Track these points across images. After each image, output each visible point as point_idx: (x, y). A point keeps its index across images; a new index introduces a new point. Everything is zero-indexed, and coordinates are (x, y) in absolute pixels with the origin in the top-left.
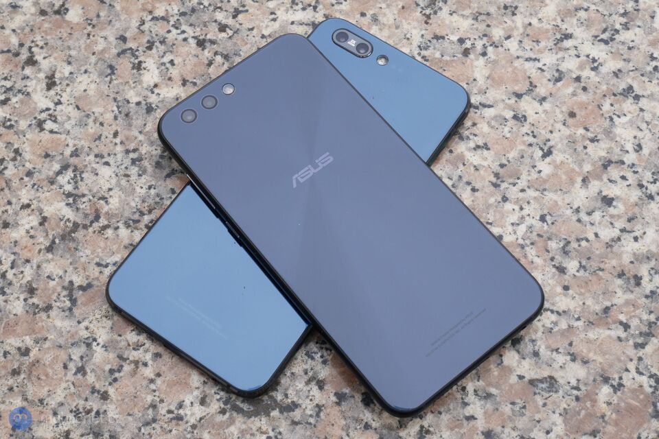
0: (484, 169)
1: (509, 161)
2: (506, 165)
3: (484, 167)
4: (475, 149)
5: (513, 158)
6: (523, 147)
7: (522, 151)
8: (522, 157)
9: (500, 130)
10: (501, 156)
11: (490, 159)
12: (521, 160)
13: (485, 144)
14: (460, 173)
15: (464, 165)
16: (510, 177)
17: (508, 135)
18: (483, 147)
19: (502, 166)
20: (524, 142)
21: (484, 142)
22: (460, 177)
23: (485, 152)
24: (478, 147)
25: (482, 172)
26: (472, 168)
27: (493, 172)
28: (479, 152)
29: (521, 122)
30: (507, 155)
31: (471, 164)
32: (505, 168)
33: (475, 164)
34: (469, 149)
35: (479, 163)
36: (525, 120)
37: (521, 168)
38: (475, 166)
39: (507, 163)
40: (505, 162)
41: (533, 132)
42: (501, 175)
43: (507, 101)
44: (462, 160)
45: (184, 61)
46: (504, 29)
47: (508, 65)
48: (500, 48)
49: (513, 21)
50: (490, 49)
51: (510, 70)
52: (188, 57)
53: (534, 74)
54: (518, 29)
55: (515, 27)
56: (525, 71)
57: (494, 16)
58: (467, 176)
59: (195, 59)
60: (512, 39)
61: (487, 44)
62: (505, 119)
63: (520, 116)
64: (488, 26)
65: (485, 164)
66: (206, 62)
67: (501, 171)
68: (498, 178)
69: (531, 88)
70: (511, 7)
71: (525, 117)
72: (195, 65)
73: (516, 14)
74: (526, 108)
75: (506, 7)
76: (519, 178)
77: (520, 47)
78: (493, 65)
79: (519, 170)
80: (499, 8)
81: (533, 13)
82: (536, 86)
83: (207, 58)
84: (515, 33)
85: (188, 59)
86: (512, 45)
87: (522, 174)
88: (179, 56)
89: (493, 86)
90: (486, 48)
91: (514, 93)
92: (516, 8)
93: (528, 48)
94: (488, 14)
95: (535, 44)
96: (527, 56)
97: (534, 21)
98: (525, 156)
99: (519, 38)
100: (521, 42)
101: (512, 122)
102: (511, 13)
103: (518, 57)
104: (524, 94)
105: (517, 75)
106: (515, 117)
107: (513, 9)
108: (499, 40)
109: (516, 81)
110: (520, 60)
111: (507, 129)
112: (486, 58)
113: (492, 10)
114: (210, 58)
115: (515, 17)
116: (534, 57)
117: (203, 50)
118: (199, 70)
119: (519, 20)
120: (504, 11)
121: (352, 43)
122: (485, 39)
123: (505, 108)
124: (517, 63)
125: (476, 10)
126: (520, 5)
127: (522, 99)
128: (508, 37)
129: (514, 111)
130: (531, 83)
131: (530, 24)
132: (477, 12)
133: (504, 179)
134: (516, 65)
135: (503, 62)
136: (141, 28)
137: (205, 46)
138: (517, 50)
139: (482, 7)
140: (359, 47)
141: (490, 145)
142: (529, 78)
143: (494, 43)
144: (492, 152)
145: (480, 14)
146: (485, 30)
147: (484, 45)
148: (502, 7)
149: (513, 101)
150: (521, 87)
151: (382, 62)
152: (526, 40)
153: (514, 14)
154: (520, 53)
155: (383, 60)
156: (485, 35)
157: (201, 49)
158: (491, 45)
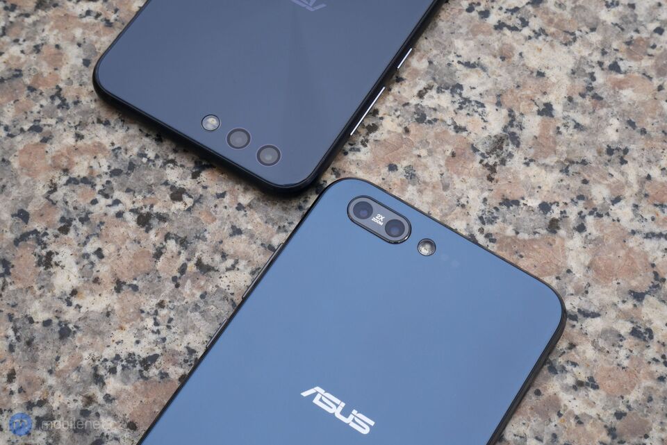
0: (591, 421)
1: (629, 407)
2: (625, 414)
3: (591, 417)
4: (575, 388)
5: (636, 401)
6: (649, 383)
7: (649, 388)
8: (650, 399)
9: (613, 354)
10: (616, 399)
11: (600, 404)
12: (648, 405)
13: (591, 379)
14: (553, 429)
15: (560, 415)
16: (634, 434)
17: (626, 363)
18: (587, 384)
19: (619, 415)
20: (651, 374)
21: (589, 375)
22: (555, 436)
23: (592, 392)
24: (579, 385)
25: (588, 427)
26: (572, 421)
27: (606, 426)
28: (582, 392)
29: (645, 340)
30: (627, 397)
31: (571, 413)
32: (624, 419)
33: (577, 412)
34: (566, 389)
35: (583, 411)
36: (651, 337)
37: (649, 419)
38: (577, 417)
39: (626, 410)
40: (623, 408)
41: (663, 357)
42: (618, 431)
43: (621, 306)
44: (554, 406)
45: (119, 250)
46: (609, 186)
47: (619, 245)
48: (605, 218)
49: (623, 173)
50: (590, 220)
51: (622, 253)
52: (123, 243)
53: (660, 259)
54: (630, 186)
55: (627, 182)
56: (646, 255)
57: (593, 165)
58: (565, 434)
59: (135, 247)
60: (622, 203)
61: (585, 212)
62: (620, 336)
63: (642, 330)
64: (585, 182)
65: (593, 412)
66: (153, 251)
67: (618, 424)
68: (614, 437)
69: (656, 283)
70: (618, 149)
71: (649, 331)
72: (135, 257)
73: (626, 162)
74: (651, 317)
75: (610, 151)
76: (646, 436)
77: (636, 215)
78: (596, 245)
79: (647, 422)
80: (600, 152)
81: (653, 159)
82: (664, 280)
83: (154, 245)
84: (627, 193)
85: (123, 247)
86: (623, 212)
87: (651, 429)
88: (111, 242)
89: (597, 282)
90: (583, 217)
91: (631, 292)
92: (626, 151)
93: (648, 216)
94: (584, 162)
95: (658, 209)
96: (647, 230)
97: (655, 173)
98: (653, 397)
99: (632, 201)
100: (636, 206)
101: (629, 342)
102: (618, 160)
103: (633, 232)
104: (647, 293)
105: (633, 262)
106: (635, 332)
107: (622, 154)
108: (602, 205)
109: (632, 271)
110: (637, 236)
111: (623, 353)
112: (584, 234)
113: (590, 155)
114: (158, 245)
115: (625, 166)
116: (657, 231)
117: (147, 231)
118: (142, 265)
119: (632, 171)
120: (608, 157)
121: (379, 219)
122: (581, 203)
123: (618, 317)
124: (632, 242)
125: (565, 156)
126: (632, 147)
127: (644, 302)
128: (617, 200)
129: (632, 322)
130: (656, 274)
131: (649, 177)
132: (567, 160)
133: (624, 438)
134: (631, 245)
135: (611, 241)
136: (52, 197)
137: (150, 225)
138: (632, 220)
139: (574, 151)
140: (390, 225)
141: (598, 380)
142: (653, 265)
143: (595, 209)
144: (602, 393)
145: (572, 162)
146: (580, 189)
147: (580, 213)
148: (605, 150)
149: (629, 306)
150: (641, 282)
151: (425, 250)
152: (643, 204)
153: (623, 162)
154: (636, 225)
155: (428, 246)
156: (581, 197)
157: (143, 229)
158: (591, 213)
